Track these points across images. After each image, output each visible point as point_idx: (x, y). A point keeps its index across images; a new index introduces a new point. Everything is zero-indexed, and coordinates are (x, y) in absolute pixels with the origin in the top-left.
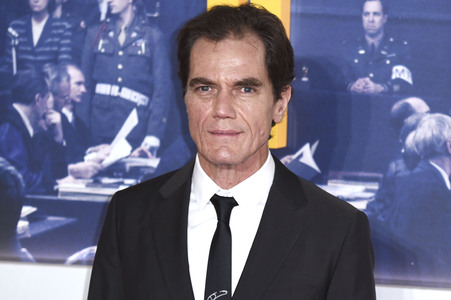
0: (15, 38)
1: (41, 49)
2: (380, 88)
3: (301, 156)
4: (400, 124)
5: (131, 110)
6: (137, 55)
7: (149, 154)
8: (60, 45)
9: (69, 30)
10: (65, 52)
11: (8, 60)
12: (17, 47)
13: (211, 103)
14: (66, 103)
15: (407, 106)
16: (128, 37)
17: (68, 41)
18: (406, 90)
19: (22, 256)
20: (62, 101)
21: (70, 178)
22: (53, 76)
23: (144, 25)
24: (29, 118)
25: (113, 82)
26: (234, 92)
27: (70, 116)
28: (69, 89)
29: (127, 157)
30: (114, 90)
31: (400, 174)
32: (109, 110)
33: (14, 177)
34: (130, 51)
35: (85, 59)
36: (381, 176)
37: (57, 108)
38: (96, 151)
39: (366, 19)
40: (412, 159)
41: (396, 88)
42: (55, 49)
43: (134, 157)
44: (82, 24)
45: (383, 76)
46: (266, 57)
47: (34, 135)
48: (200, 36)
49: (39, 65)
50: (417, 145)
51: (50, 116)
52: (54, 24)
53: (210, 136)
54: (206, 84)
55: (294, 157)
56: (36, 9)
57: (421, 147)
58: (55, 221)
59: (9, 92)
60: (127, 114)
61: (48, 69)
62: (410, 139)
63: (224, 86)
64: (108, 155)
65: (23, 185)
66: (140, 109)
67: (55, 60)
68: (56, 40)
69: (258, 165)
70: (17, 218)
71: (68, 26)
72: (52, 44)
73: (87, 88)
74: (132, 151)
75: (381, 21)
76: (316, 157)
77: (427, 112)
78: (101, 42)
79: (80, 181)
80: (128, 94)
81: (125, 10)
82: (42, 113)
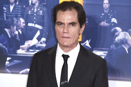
0: (5, 10)
1: (13, 13)
2: (108, 24)
3: (86, 43)
4: (114, 35)
5: (38, 31)
6: (40, 15)
7: (43, 43)
8: (18, 12)
9: (20, 8)
10: (19, 14)
11: (3, 16)
12: (6, 13)
13: (62, 29)
14: (20, 29)
15: (116, 30)
16: (37, 10)
17: (20, 11)
18: (115, 25)
19: (7, 72)
20: (18, 28)
21: (21, 50)
22: (16, 21)
23: (42, 6)
24: (9, 33)
25: (33, 23)
26: (69, 26)
27: (21, 32)
28: (20, 25)
29: (37, 44)
30: (33, 25)
31: (113, 49)
32: (31, 30)
33: (5, 49)
34: (38, 14)
35: (25, 16)
36: (108, 49)
37: (17, 30)
38: (28, 42)
39: (104, 5)
40: (117, 44)
41: (113, 24)
42: (16, 13)
43: (39, 44)
44: (24, 6)
45: (109, 21)
46: (78, 16)
47: (11, 37)
48: (59, 10)
49: (12, 18)
50: (118, 41)
51: (15, 32)
52: (16, 6)
53: (62, 38)
54: (61, 23)
55: (84, 44)
56: (11, 2)
57: (120, 41)
58: (16, 62)
59: (3, 25)
60: (37, 32)
61: (15, 19)
62: (117, 39)
63: (66, 24)
64: (31, 43)
65: (8, 51)
66: (40, 30)
67: (17, 17)
68: (17, 11)
69: (75, 46)
70: (6, 61)
71: (20, 7)
72: (15, 12)
73: (25, 24)
74: (38, 42)
75: (108, 6)
76: (90, 44)
77: (121, 31)
78: (30, 11)
79: (23, 50)
80: (37, 26)
81: (36, 2)
82: (13, 31)
